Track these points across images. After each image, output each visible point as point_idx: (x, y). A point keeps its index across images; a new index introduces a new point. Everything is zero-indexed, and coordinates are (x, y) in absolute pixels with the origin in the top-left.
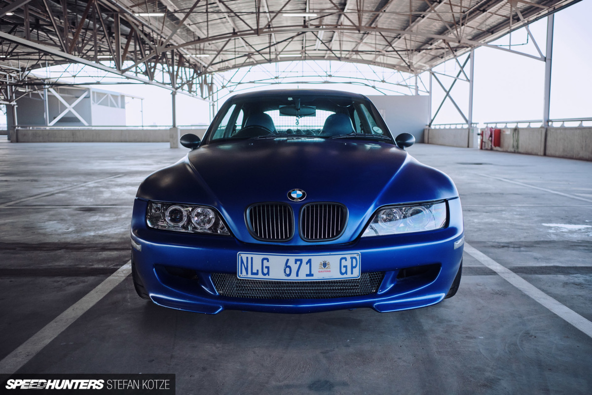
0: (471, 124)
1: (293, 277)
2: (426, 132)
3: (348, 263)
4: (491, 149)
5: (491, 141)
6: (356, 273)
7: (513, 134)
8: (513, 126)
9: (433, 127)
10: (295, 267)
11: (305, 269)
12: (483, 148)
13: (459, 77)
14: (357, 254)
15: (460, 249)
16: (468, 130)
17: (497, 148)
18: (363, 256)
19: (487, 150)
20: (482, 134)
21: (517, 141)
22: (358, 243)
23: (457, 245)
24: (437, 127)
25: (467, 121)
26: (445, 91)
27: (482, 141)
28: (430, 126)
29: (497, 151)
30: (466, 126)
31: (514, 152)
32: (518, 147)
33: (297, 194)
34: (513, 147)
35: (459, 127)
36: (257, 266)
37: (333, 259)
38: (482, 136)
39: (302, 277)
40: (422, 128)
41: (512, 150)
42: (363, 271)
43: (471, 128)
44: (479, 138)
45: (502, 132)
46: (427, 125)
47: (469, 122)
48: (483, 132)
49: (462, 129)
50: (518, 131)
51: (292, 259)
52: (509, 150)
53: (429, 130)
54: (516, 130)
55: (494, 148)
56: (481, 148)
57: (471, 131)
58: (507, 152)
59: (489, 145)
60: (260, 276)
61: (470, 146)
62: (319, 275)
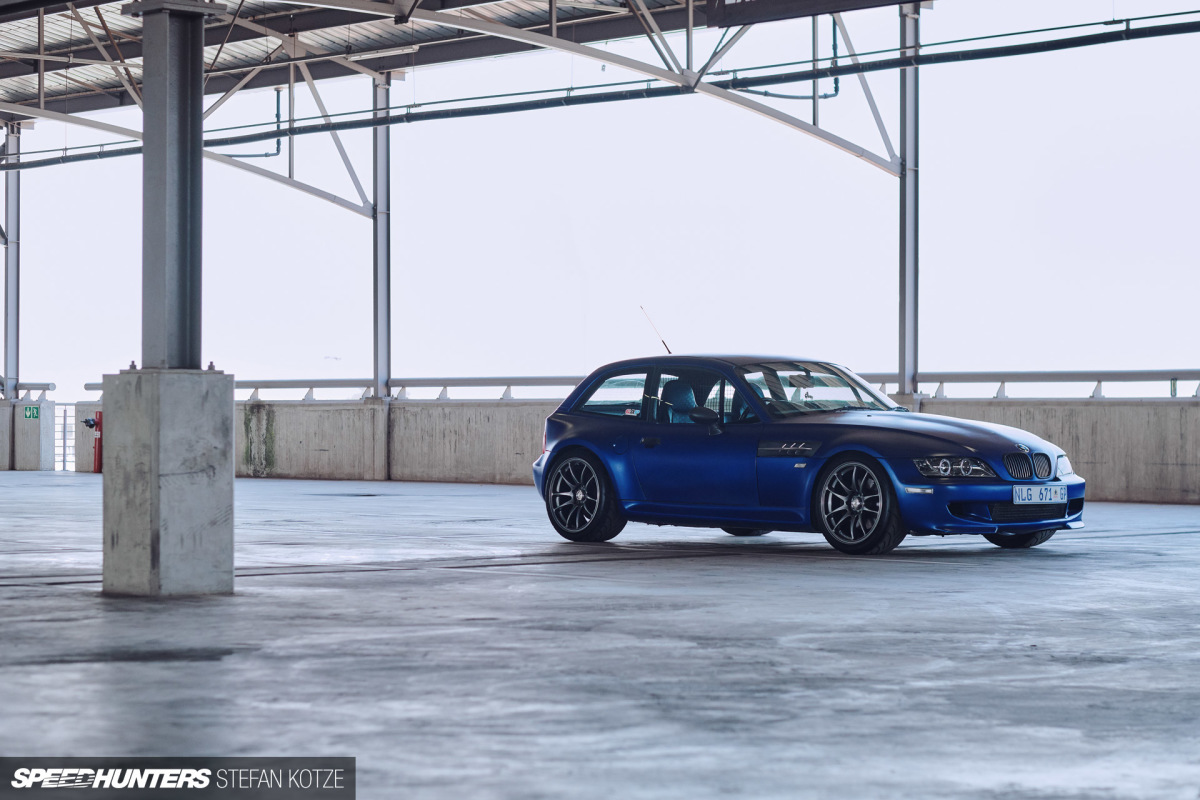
0: (17, 388)
1: (1044, 501)
10: (1044, 493)
16: (8, 410)
20: (97, 424)
27: (100, 445)
36: (1025, 495)
38: (100, 429)
39: (1048, 501)
47: (11, 383)
48: (100, 415)
60: (1027, 502)
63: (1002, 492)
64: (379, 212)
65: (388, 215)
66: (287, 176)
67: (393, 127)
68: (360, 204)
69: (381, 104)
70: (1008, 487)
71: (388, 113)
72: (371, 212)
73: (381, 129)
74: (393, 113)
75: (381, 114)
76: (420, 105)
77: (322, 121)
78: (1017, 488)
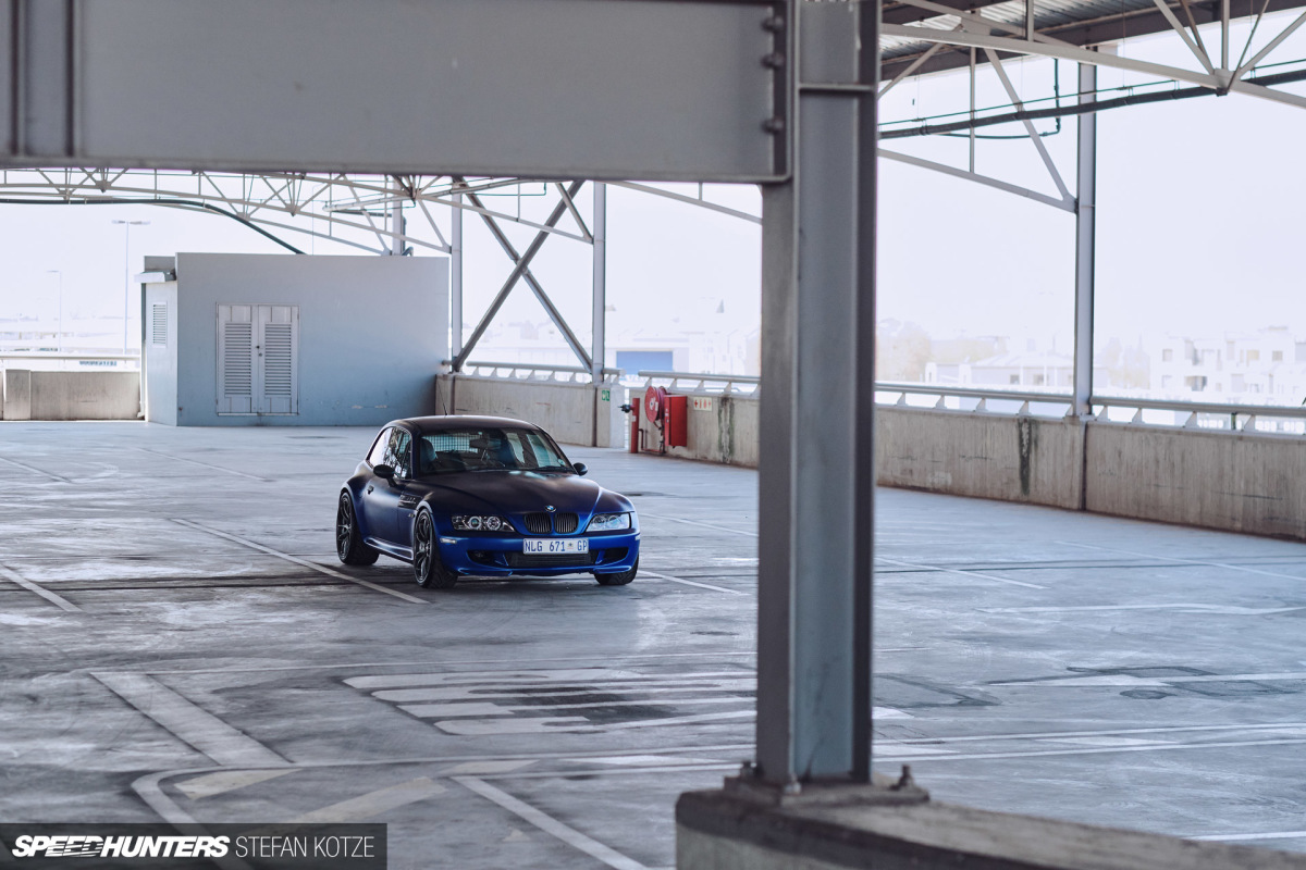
0: (603, 372)
1: (554, 552)
2: (445, 388)
3: (582, 544)
4: (663, 454)
5: (662, 428)
6: (586, 550)
7: (720, 412)
8: (718, 388)
9: (466, 370)
10: (555, 546)
11: (561, 547)
12: (640, 449)
13: (558, 226)
14: (586, 539)
15: (638, 541)
16: (592, 392)
17: (679, 450)
18: (590, 541)
19: (650, 453)
20: (633, 408)
21: (731, 431)
22: (585, 534)
23: (637, 538)
24: (485, 372)
25: (589, 363)
26: (515, 257)
27: (636, 428)
28: (457, 364)
29: (678, 457)
30: (585, 378)
31: (723, 463)
32: (731, 447)
33: (550, 508)
34: (721, 447)
35: (561, 377)
36: (535, 546)
37: (575, 541)
38: (637, 414)
39: (559, 551)
40: (429, 373)
41: (719, 456)
42: (590, 550)
43: (602, 387)
44: (627, 418)
45: (689, 403)
46: (444, 363)
47: (596, 368)
48: (637, 401)
49: (571, 386)
50: (732, 406)
51: (554, 541)
52: (710, 458)
53: (454, 380)
54: (725, 400)
55: (671, 450)
56: (634, 450)
57: (600, 396)
58: (704, 461)
59: (654, 437)
60: (537, 552)
61: (599, 443)
62: (568, 551)
63: (515, 544)
64: (1083, 206)
65: (1094, 209)
66: (968, 170)
67: (1100, 114)
68: (1060, 197)
69: (1086, 87)
70: (520, 540)
71: (1095, 96)
72: (1073, 207)
73: (1086, 116)
74: (1101, 97)
75: (1086, 99)
76: (1131, 87)
77: (1013, 110)
78: (528, 541)
